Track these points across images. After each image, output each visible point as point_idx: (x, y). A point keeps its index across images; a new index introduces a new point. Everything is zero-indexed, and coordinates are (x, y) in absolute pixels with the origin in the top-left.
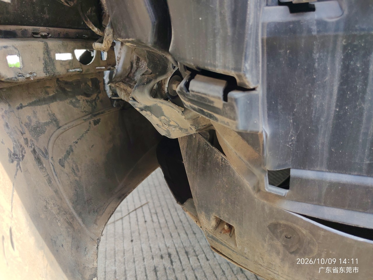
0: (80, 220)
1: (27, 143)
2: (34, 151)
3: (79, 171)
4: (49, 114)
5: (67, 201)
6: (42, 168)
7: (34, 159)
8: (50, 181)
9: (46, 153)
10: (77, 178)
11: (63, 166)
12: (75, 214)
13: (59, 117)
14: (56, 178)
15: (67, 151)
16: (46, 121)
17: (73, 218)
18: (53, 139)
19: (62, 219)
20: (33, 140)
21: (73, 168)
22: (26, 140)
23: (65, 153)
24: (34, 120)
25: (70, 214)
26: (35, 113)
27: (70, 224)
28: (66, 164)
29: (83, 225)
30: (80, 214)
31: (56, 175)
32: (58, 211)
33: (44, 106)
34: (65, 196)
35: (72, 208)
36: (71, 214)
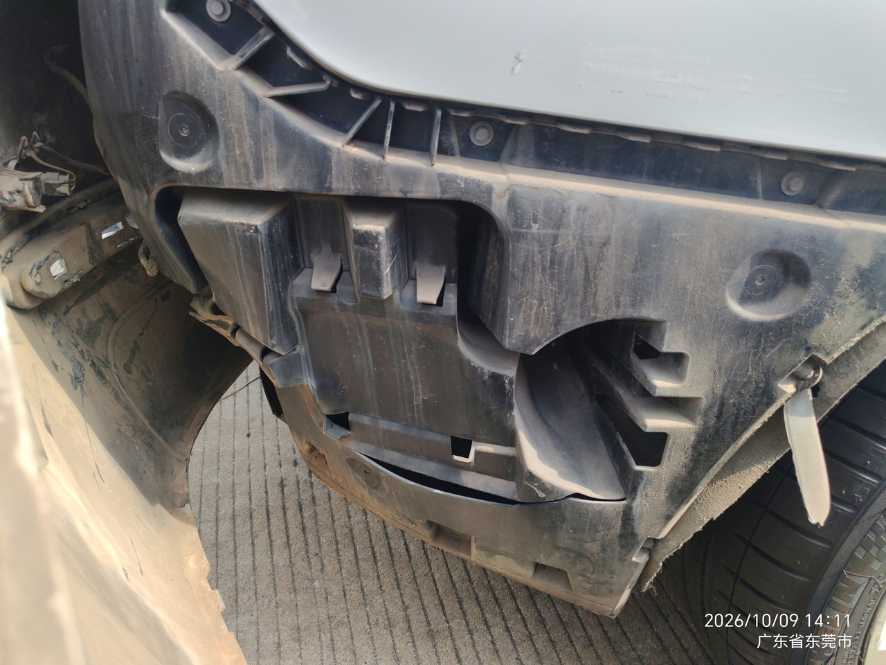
0: (160, 439)
1: (83, 357)
2: (93, 364)
3: (151, 374)
4: (101, 306)
5: (142, 417)
6: (106, 383)
7: (94, 374)
8: (117, 396)
9: (106, 363)
10: (151, 384)
11: (130, 372)
12: (153, 432)
13: (113, 305)
14: (123, 390)
15: (132, 350)
16: (98, 317)
17: (152, 437)
18: (111, 339)
19: (139, 442)
20: (89, 349)
21: (142, 372)
22: (81, 352)
23: (129, 354)
24: (85, 321)
25: (147, 433)
26: (84, 311)
27: (150, 446)
28: (133, 369)
29: (165, 444)
30: (160, 431)
31: (124, 387)
32: (133, 432)
33: (93, 297)
34: (138, 412)
35: (148, 426)
36: (149, 433)
